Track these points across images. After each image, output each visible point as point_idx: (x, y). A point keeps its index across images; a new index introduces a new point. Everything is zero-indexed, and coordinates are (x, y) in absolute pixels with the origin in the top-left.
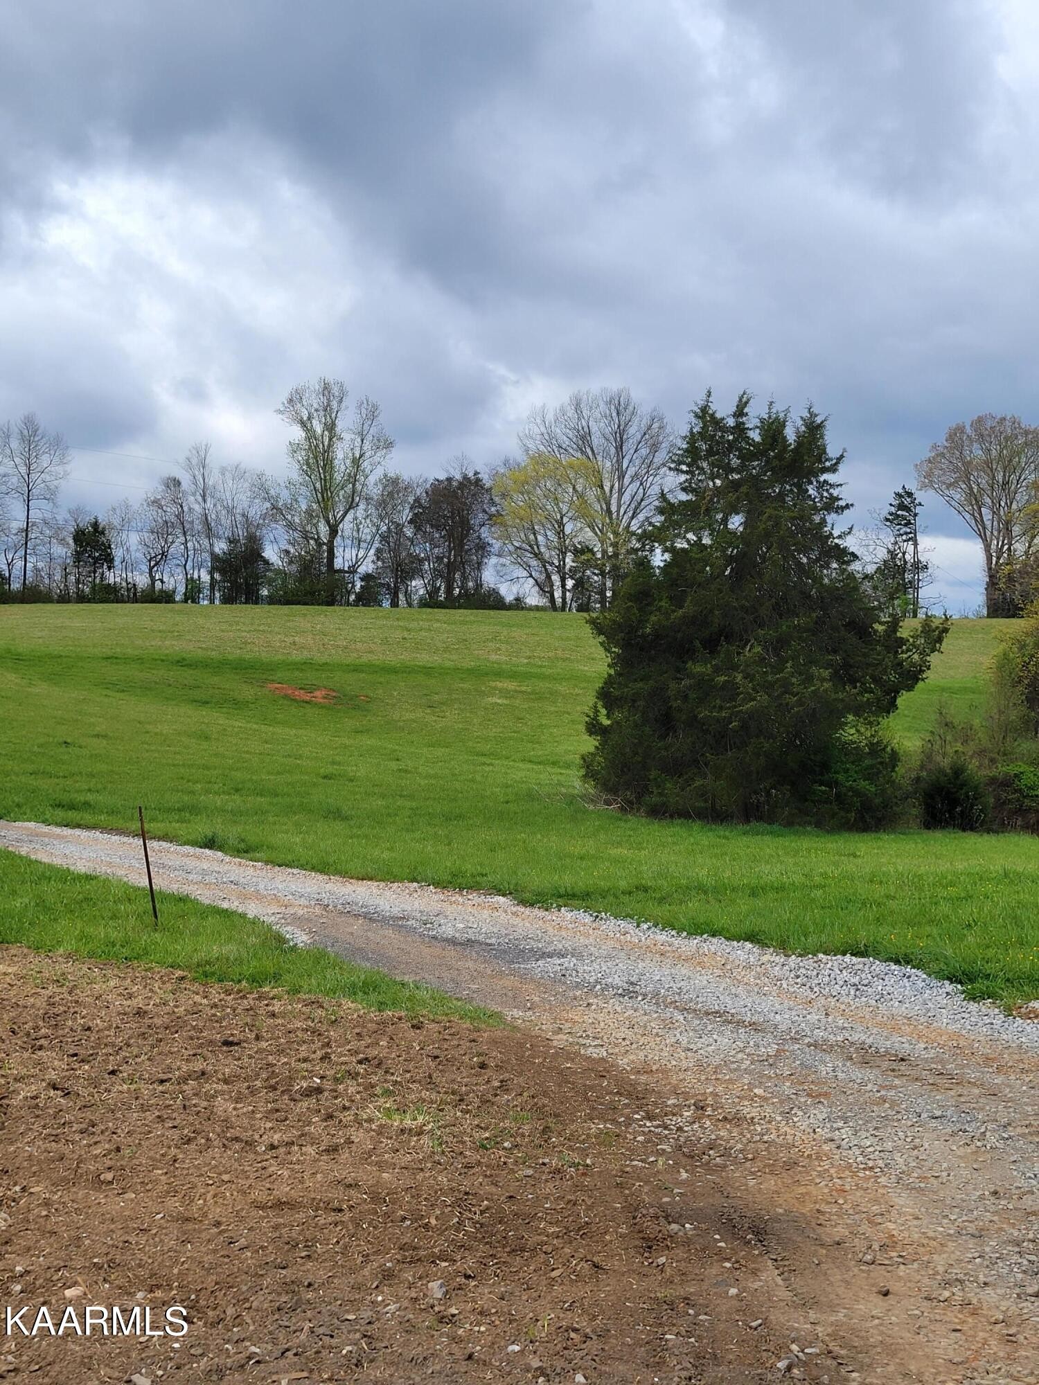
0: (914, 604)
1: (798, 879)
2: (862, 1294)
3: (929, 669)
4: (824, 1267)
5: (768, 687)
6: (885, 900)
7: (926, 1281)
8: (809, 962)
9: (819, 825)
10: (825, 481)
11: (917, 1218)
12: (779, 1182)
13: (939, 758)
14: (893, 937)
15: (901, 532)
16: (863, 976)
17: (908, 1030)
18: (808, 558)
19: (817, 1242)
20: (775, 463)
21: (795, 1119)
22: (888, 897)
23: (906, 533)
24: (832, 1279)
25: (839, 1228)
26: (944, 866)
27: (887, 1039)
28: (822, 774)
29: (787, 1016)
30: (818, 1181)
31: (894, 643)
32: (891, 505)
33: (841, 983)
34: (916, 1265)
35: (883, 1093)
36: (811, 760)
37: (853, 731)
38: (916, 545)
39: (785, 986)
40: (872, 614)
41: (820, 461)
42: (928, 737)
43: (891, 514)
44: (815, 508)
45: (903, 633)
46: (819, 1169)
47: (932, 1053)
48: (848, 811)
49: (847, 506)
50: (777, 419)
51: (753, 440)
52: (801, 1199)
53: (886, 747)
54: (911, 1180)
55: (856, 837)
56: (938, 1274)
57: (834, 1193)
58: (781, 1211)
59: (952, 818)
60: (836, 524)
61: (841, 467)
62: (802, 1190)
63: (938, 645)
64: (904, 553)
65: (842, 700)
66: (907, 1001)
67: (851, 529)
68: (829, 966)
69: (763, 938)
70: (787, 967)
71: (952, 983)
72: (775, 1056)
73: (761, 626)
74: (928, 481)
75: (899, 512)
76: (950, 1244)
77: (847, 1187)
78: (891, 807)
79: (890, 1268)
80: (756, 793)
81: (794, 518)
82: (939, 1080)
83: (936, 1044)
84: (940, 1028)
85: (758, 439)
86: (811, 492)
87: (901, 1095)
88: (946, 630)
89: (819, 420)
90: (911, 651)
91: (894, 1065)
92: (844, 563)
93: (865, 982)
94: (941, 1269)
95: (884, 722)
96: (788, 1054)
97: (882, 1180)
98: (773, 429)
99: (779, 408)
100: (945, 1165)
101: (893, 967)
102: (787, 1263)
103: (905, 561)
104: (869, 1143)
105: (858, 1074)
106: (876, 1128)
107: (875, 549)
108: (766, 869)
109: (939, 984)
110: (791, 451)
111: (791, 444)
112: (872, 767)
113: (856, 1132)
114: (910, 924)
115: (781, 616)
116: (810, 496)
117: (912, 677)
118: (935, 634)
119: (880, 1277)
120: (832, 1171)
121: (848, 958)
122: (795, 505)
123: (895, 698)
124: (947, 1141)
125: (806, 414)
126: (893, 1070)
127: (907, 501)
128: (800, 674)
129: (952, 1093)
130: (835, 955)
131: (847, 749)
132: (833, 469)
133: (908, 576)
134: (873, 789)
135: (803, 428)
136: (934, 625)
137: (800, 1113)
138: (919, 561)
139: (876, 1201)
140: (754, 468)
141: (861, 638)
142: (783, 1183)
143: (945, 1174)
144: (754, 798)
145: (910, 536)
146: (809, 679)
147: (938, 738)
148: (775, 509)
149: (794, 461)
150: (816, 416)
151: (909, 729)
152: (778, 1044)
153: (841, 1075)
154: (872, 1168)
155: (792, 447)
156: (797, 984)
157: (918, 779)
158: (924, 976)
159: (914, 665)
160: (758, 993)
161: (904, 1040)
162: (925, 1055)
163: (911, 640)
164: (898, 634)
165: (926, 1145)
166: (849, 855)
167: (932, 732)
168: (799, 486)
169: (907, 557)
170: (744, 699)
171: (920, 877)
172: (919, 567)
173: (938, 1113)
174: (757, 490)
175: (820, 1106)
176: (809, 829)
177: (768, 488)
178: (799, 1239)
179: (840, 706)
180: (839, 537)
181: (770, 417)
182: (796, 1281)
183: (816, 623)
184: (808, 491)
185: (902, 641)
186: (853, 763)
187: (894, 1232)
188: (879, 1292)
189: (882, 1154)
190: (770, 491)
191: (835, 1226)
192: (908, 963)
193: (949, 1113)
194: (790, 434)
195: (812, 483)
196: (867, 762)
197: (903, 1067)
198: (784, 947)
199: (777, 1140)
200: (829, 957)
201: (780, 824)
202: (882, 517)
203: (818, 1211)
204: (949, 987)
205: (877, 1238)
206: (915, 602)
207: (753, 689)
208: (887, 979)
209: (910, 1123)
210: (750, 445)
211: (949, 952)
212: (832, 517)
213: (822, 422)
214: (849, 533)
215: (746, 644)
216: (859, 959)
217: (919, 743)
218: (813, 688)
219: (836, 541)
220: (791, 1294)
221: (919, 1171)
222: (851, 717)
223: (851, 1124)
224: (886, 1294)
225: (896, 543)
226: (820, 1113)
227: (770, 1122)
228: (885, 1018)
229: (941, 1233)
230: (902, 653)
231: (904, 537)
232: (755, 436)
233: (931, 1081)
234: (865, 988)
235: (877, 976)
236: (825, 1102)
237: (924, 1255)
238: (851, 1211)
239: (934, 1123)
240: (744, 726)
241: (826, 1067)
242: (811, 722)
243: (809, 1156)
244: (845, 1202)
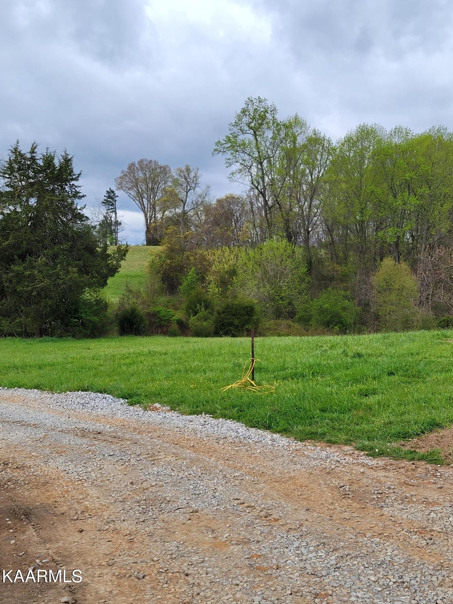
0: (115, 240)
1: (60, 360)
2: (71, 533)
3: (120, 267)
4: (55, 525)
5: (50, 276)
6: (99, 367)
7: (99, 523)
8: (63, 395)
9: (74, 336)
10: (73, 184)
11: (99, 498)
12: (39, 492)
13: (127, 306)
14: (99, 382)
15: (110, 208)
16: (86, 399)
17: (104, 420)
18: (67, 219)
19: (54, 515)
20: (50, 175)
21: (50, 464)
22: (100, 365)
23: (112, 209)
24: (58, 529)
25: (64, 507)
26: (125, 351)
27: (94, 425)
28: (75, 314)
29: (51, 420)
30: (57, 489)
31: (105, 256)
32: (105, 196)
33: (76, 403)
34: (96, 517)
35: (89, 448)
36: (70, 308)
37: (88, 295)
38: (116, 214)
39: (51, 407)
40: (95, 243)
41: (71, 176)
42: (122, 296)
43: (105, 200)
44: (69, 196)
45: (109, 252)
46: (58, 483)
47: (112, 429)
48: (87, 330)
49: (83, 196)
50: (50, 155)
51: (40, 165)
52: (48, 498)
53: (103, 301)
54: (97, 483)
55: (91, 340)
56: (105, 519)
57: (64, 493)
58: (38, 504)
59: (132, 330)
60: (79, 204)
61: (80, 178)
62: (50, 493)
63: (124, 257)
64: (111, 217)
65: (83, 281)
66: (105, 408)
67: (85, 206)
68: (71, 397)
69: (42, 387)
70: (53, 399)
71: (123, 399)
72: (43, 437)
73: (46, 249)
74: (120, 187)
75: (109, 200)
76: (111, 506)
77: (70, 490)
78: (106, 328)
79: (84, 521)
80: (45, 323)
81: (60, 200)
82: (114, 440)
83: (114, 425)
84: (117, 418)
85: (42, 164)
86: (67, 189)
87: (97, 448)
88: (127, 251)
89: (69, 157)
90: (113, 259)
91: (96, 436)
92: (83, 221)
93: (87, 402)
94: (106, 517)
95: (102, 290)
96: (49, 436)
97: (85, 484)
98: (49, 160)
99: (51, 150)
100: (112, 474)
101: (99, 394)
102: (39, 526)
103: (111, 221)
104: (81, 470)
105: (79, 441)
106: (85, 463)
107: (98, 215)
108: (47, 356)
109: (118, 400)
110: (57, 170)
111: (57, 167)
112: (97, 310)
113: (76, 466)
114: (109, 376)
115: (55, 244)
116: (67, 191)
117: (113, 271)
118: (123, 253)
119: (80, 525)
120: (64, 484)
121: (80, 392)
122: (60, 195)
123: (106, 280)
124: (114, 464)
125: (64, 154)
126: (95, 438)
127: (112, 195)
128: (64, 270)
129: (119, 444)
130: (74, 392)
131: (87, 304)
132: (76, 179)
133: (113, 228)
134: (98, 320)
135: (63, 160)
136: (122, 249)
137: (52, 461)
138: (117, 221)
139: (82, 494)
140: (40, 177)
141: (91, 254)
142: (41, 492)
143: (112, 478)
144: (44, 326)
145: (113, 210)
146: (68, 272)
147: (126, 297)
148: (51, 196)
149: (59, 175)
150: (68, 155)
151: (114, 293)
152: (45, 433)
153: (72, 443)
154: (81, 480)
155: (58, 168)
156: (57, 405)
157: (117, 314)
158: (112, 397)
159: (114, 266)
160: (39, 411)
161: (101, 425)
162: (109, 430)
163: (112, 255)
164: (107, 252)
165: (105, 467)
166: (87, 349)
167: (123, 295)
168: (61, 186)
169: (113, 219)
170: (38, 282)
171: (114, 356)
172: (118, 223)
173: (112, 454)
174: (42, 187)
175: (61, 457)
176: (69, 338)
177: (47, 187)
178: (45, 514)
179: (82, 284)
180: (80, 209)
181: (47, 155)
182: (43, 533)
183: (71, 247)
184: (65, 188)
185: (109, 256)
186: (88, 309)
187: (88, 505)
188: (79, 531)
189: (86, 474)
190: (48, 188)
191: (62, 507)
192: (105, 392)
193: (117, 453)
194: (57, 163)
195: (67, 185)
196: (95, 308)
197: (99, 436)
198: (52, 390)
199: (40, 474)
200: (72, 393)
201: (56, 337)
202: (101, 201)
203: (55, 501)
204: (122, 401)
205: (80, 508)
206: (116, 239)
207: (43, 277)
208: (96, 400)
209: (99, 459)
210: (38, 166)
211: (123, 386)
212: (76, 201)
213: (71, 158)
214: (84, 207)
215: (39, 257)
216: (85, 393)
217: (118, 299)
218: (70, 276)
219: (79, 211)
220: (39, 538)
221: (101, 478)
222: (87, 289)
223: (74, 463)
224: (82, 531)
225: (107, 213)
226: (61, 460)
227: (38, 467)
228: (94, 417)
229: (108, 503)
230: (109, 260)
231: (111, 211)
232: (41, 163)
233: (110, 441)
234: (87, 405)
235: (92, 399)
236: (64, 455)
237: (99, 513)
238: (70, 499)
239: (110, 458)
240: (39, 294)
241: (66, 440)
242: (69, 291)
243: (54, 479)
244: (68, 496)
